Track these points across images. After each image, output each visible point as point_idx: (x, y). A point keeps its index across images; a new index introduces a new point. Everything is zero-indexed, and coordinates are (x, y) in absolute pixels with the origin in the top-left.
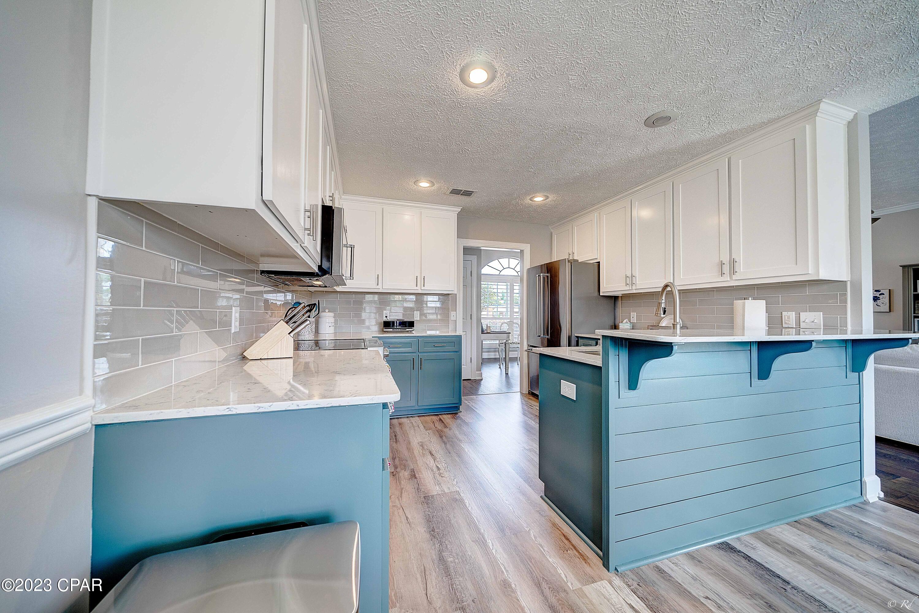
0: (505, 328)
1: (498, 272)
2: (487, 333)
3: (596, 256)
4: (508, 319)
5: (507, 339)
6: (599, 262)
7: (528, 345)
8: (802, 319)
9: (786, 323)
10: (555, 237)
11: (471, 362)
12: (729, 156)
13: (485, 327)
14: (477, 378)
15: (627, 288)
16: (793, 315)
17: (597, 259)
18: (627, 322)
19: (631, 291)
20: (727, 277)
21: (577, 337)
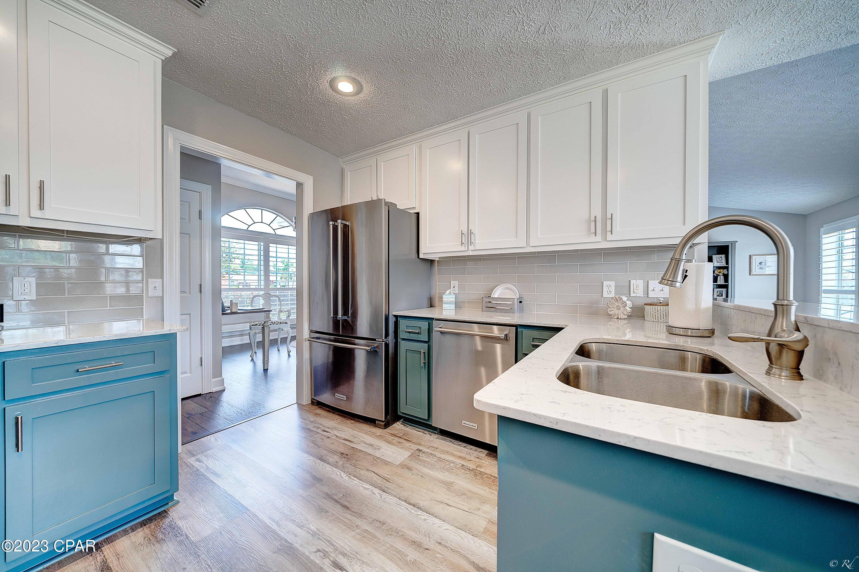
0: (260, 304)
1: (245, 227)
2: (232, 313)
3: (415, 205)
4: (261, 289)
5: (266, 320)
6: (418, 214)
7: (312, 331)
8: (650, 288)
9: (634, 292)
10: (348, 176)
11: (201, 365)
12: (604, 87)
13: (227, 304)
14: (214, 390)
15: (463, 248)
16: (640, 283)
17: (414, 208)
18: (450, 293)
19: (467, 252)
20: (599, 238)
21: (396, 317)
